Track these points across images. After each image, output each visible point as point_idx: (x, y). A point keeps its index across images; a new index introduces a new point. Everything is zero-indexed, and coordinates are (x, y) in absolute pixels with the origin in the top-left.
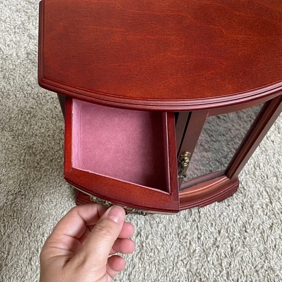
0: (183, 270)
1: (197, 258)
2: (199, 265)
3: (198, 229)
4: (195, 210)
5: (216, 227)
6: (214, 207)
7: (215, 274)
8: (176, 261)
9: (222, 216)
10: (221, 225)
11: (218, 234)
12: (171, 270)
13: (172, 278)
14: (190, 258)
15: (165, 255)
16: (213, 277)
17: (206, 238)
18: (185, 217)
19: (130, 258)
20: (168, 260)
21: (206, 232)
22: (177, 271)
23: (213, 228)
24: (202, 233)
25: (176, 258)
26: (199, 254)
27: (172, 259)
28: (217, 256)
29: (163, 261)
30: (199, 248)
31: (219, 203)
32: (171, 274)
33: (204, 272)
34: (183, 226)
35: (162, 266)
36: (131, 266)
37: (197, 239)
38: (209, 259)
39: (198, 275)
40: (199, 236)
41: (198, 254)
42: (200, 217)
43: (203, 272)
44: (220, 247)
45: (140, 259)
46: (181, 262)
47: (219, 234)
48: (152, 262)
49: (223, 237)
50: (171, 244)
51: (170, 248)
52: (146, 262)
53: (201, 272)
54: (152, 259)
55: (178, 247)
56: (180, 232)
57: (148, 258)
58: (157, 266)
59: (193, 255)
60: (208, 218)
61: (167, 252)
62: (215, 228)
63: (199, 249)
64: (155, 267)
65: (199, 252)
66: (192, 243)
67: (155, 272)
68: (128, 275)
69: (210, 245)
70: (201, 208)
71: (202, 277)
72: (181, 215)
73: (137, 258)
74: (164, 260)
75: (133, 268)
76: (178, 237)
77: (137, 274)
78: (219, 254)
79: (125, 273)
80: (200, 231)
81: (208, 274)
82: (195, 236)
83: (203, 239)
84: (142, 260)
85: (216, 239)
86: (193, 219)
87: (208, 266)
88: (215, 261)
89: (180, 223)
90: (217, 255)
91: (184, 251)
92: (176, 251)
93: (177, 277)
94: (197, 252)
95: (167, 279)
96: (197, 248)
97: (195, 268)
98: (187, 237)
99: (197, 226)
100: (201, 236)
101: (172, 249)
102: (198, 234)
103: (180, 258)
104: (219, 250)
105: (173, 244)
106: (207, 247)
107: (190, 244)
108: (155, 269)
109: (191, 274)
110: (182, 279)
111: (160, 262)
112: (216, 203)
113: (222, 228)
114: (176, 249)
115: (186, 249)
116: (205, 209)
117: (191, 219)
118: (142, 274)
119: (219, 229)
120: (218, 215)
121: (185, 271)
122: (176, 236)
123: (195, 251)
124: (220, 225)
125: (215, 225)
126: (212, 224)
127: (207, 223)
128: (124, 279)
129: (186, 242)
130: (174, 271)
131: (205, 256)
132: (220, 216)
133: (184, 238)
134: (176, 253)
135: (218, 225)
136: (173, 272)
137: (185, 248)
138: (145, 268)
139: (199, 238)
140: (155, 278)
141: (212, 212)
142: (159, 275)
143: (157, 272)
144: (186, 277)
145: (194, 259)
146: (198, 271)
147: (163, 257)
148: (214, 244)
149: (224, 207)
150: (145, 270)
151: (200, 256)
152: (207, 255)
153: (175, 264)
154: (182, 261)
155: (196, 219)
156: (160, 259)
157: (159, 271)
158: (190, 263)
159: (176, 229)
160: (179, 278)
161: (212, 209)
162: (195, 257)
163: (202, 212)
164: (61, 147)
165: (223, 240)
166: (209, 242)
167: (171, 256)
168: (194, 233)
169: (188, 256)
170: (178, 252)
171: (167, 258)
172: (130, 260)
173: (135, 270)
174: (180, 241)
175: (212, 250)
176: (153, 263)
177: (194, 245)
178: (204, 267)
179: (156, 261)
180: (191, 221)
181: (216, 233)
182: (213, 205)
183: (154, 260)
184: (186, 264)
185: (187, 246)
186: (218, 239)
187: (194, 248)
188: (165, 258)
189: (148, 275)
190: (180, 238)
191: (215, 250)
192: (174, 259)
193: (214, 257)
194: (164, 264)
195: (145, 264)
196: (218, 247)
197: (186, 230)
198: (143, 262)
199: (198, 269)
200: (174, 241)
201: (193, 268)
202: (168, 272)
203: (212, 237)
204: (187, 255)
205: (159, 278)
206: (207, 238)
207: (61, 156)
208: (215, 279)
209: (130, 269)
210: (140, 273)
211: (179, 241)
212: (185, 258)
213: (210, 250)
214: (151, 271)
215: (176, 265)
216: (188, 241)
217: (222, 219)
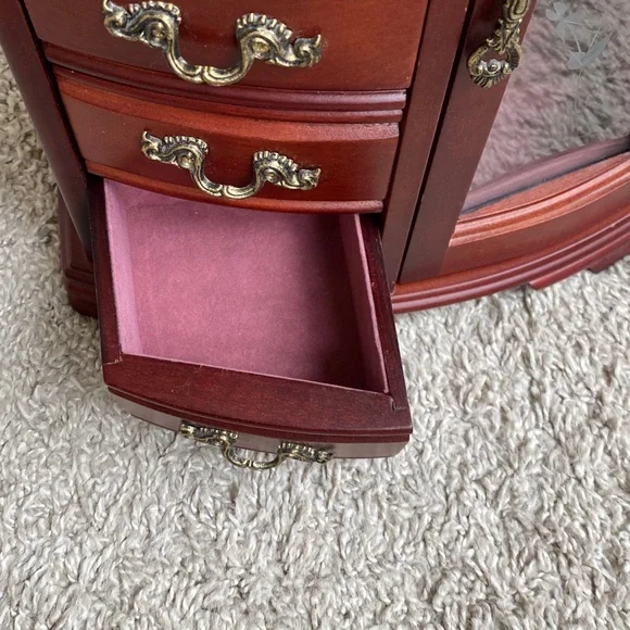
0: (486, 516)
1: (536, 470)
2: (545, 494)
3: (528, 367)
4: (510, 304)
5: (596, 358)
6: (580, 288)
7: (609, 523)
8: (455, 483)
9: (613, 319)
10: (613, 349)
11: (603, 382)
12: (441, 520)
13: (446, 546)
14: (510, 472)
15: (411, 465)
16: (603, 534)
17: (563, 398)
18: (477, 330)
19: (281, 482)
20: (424, 481)
21: (559, 377)
22: (464, 519)
23: (585, 361)
24: (547, 380)
25: (455, 473)
26: (540, 456)
27: (439, 476)
28: (608, 459)
29: (407, 487)
30: (539, 432)
31: (596, 277)
32: (440, 532)
33: (568, 520)
34: (473, 358)
35: (405, 505)
36: (285, 512)
37: (527, 403)
38: (580, 470)
39: (545, 531)
40: (535, 390)
41: (536, 452)
42: (531, 324)
43: (562, 520)
44: (620, 423)
45: (321, 484)
46: (474, 486)
47: (609, 382)
48: (364, 493)
49: (624, 391)
50: (433, 424)
51: (431, 440)
52: (341, 496)
53: (553, 518)
54: (366, 482)
55: (461, 432)
56: (462, 379)
57: (349, 477)
58: (385, 505)
59: (520, 458)
60: (560, 327)
61: (421, 453)
62: (592, 362)
63: (538, 437)
64: (376, 509)
65: (539, 446)
66: (511, 415)
67: (381, 530)
68: (274, 544)
69: (581, 419)
70: (534, 294)
71: (562, 536)
72: (463, 324)
73: (308, 481)
74: (412, 482)
75: (296, 519)
76: (457, 398)
77: (310, 541)
78: (617, 452)
79: (265, 537)
80: (537, 374)
81: (584, 527)
82: (521, 390)
83: (553, 402)
84: (328, 485)
85: (600, 398)
86: (508, 332)
87: (579, 496)
88: (605, 475)
89: (461, 349)
90: (610, 454)
91: (484, 447)
92: (452, 448)
93: (465, 543)
94: (532, 446)
95: (426, 554)
96: (530, 435)
97: (532, 506)
98: (491, 395)
99: (526, 358)
100: (544, 391)
101: (437, 443)
102: (531, 383)
103: (473, 472)
104: (618, 435)
105: (439, 424)
106: (569, 428)
107: (505, 419)
108: (380, 516)
109: (520, 529)
110: (485, 550)
111: (397, 489)
112: (587, 275)
113: (615, 358)
114: (451, 442)
115: (491, 436)
116: (550, 295)
117: (499, 332)
118: (330, 539)
119: (607, 363)
120: (596, 316)
121: (494, 518)
122: (450, 393)
123: (523, 443)
124: (608, 347)
125: (592, 350)
126: (578, 345)
127: (562, 343)
128: (262, 562)
129: (488, 415)
130: (453, 521)
131: (567, 459)
132: (604, 317)
133: (482, 399)
134: (453, 456)
135: (603, 350)
136: (447, 526)
137: (485, 436)
138: (341, 516)
139: (534, 399)
140: (381, 551)
141: (576, 306)
142: (395, 540)
143: (385, 526)
144: (500, 539)
145: (523, 473)
146: (545, 516)
147: (405, 473)
148: (595, 415)
149: (618, 286)
150: (341, 524)
151: (545, 461)
152: (572, 457)
153: (452, 496)
154: (479, 481)
155: (518, 331)
156: (394, 478)
157: (394, 523)
158: (511, 489)
159: (446, 372)
160: (471, 547)
161: (575, 296)
162: (528, 467)
163: (538, 307)
164: (11, 110)
165: (625, 401)
166: (575, 410)
167: (436, 466)
168: (515, 382)
169: (500, 465)
170: (461, 452)
171: (422, 474)
172: (279, 489)
173: (300, 526)
174: (465, 412)
175: (590, 438)
176: (370, 494)
177: (518, 425)
178: (565, 500)
179: (381, 488)
180: (502, 340)
181: (597, 378)
182: (575, 282)
183: (374, 485)
184: (497, 494)
185: (492, 428)
186: (609, 398)
187: (522, 435)
188: (413, 476)
189: (352, 541)
190: (465, 402)
191: (601, 436)
192: (449, 477)
193: (599, 461)
194: (413, 497)
195: (337, 499)
196: (609, 425)
197: (484, 372)
198: (330, 493)
199: (542, 508)
200: (442, 412)
201: (525, 506)
202: (430, 528)
203: (585, 392)
204: (494, 461)
205: (398, 551)
206: (565, 395)
207: (11, 141)
208: (612, 541)
209: (283, 523)
210: (323, 536)
211: (460, 415)
212: (489, 473)
213: (582, 437)
214: (362, 528)
215: (457, 498)
216: (497, 411)
217: (614, 329)
